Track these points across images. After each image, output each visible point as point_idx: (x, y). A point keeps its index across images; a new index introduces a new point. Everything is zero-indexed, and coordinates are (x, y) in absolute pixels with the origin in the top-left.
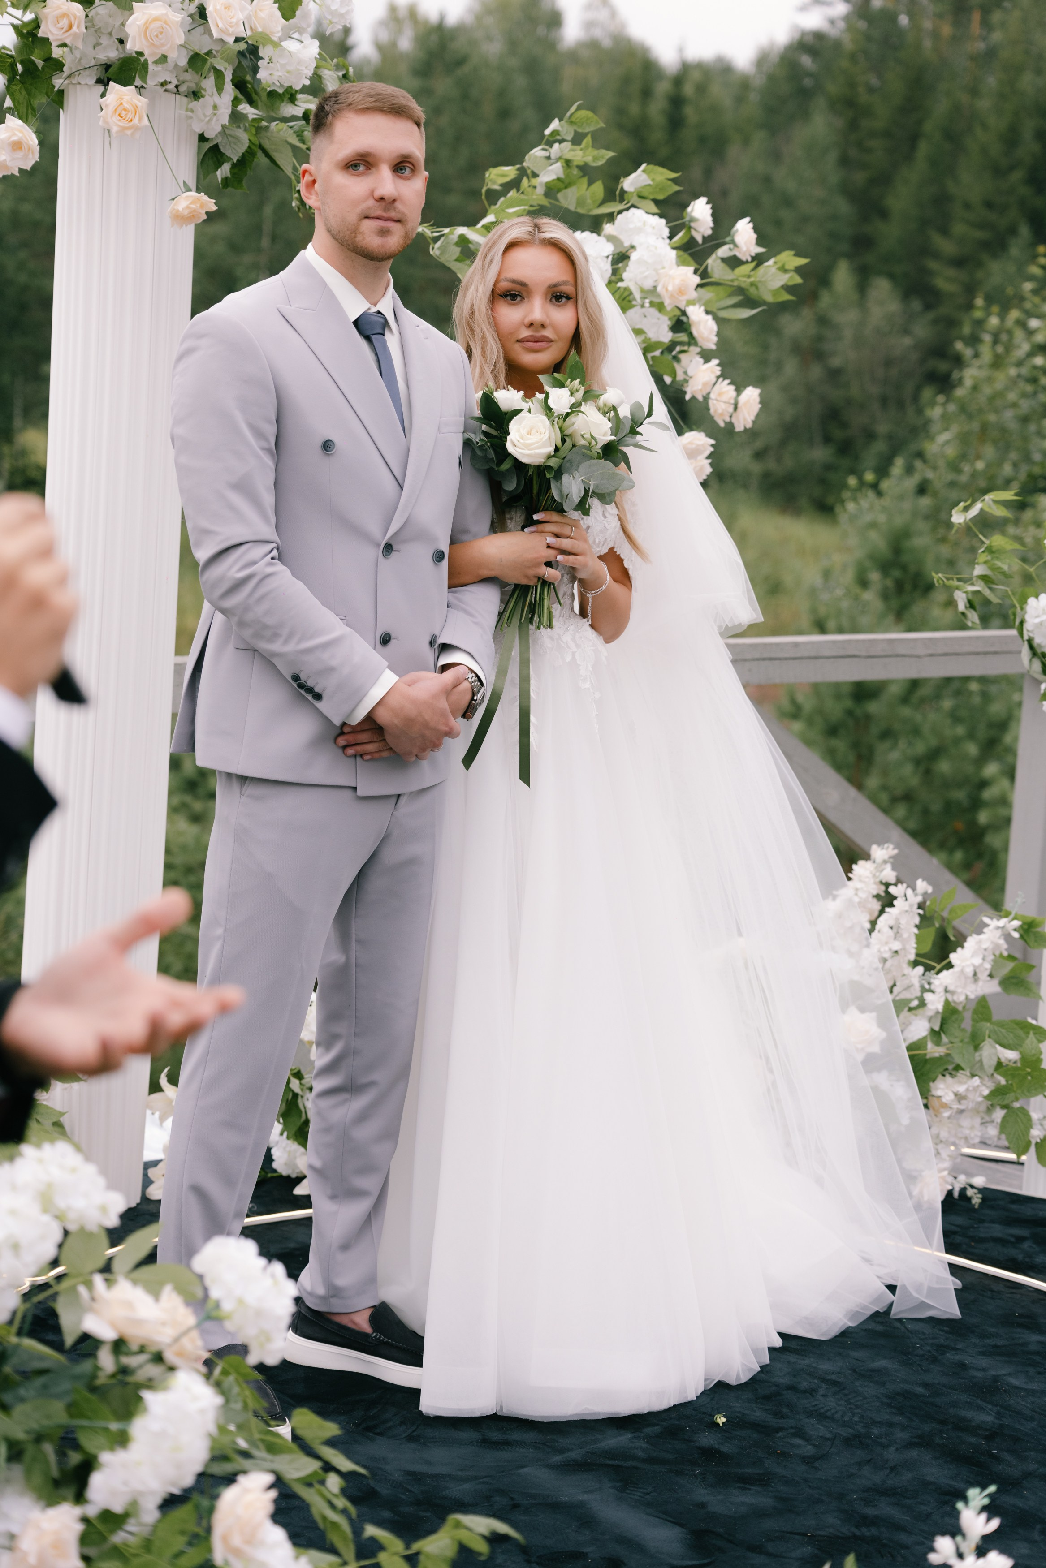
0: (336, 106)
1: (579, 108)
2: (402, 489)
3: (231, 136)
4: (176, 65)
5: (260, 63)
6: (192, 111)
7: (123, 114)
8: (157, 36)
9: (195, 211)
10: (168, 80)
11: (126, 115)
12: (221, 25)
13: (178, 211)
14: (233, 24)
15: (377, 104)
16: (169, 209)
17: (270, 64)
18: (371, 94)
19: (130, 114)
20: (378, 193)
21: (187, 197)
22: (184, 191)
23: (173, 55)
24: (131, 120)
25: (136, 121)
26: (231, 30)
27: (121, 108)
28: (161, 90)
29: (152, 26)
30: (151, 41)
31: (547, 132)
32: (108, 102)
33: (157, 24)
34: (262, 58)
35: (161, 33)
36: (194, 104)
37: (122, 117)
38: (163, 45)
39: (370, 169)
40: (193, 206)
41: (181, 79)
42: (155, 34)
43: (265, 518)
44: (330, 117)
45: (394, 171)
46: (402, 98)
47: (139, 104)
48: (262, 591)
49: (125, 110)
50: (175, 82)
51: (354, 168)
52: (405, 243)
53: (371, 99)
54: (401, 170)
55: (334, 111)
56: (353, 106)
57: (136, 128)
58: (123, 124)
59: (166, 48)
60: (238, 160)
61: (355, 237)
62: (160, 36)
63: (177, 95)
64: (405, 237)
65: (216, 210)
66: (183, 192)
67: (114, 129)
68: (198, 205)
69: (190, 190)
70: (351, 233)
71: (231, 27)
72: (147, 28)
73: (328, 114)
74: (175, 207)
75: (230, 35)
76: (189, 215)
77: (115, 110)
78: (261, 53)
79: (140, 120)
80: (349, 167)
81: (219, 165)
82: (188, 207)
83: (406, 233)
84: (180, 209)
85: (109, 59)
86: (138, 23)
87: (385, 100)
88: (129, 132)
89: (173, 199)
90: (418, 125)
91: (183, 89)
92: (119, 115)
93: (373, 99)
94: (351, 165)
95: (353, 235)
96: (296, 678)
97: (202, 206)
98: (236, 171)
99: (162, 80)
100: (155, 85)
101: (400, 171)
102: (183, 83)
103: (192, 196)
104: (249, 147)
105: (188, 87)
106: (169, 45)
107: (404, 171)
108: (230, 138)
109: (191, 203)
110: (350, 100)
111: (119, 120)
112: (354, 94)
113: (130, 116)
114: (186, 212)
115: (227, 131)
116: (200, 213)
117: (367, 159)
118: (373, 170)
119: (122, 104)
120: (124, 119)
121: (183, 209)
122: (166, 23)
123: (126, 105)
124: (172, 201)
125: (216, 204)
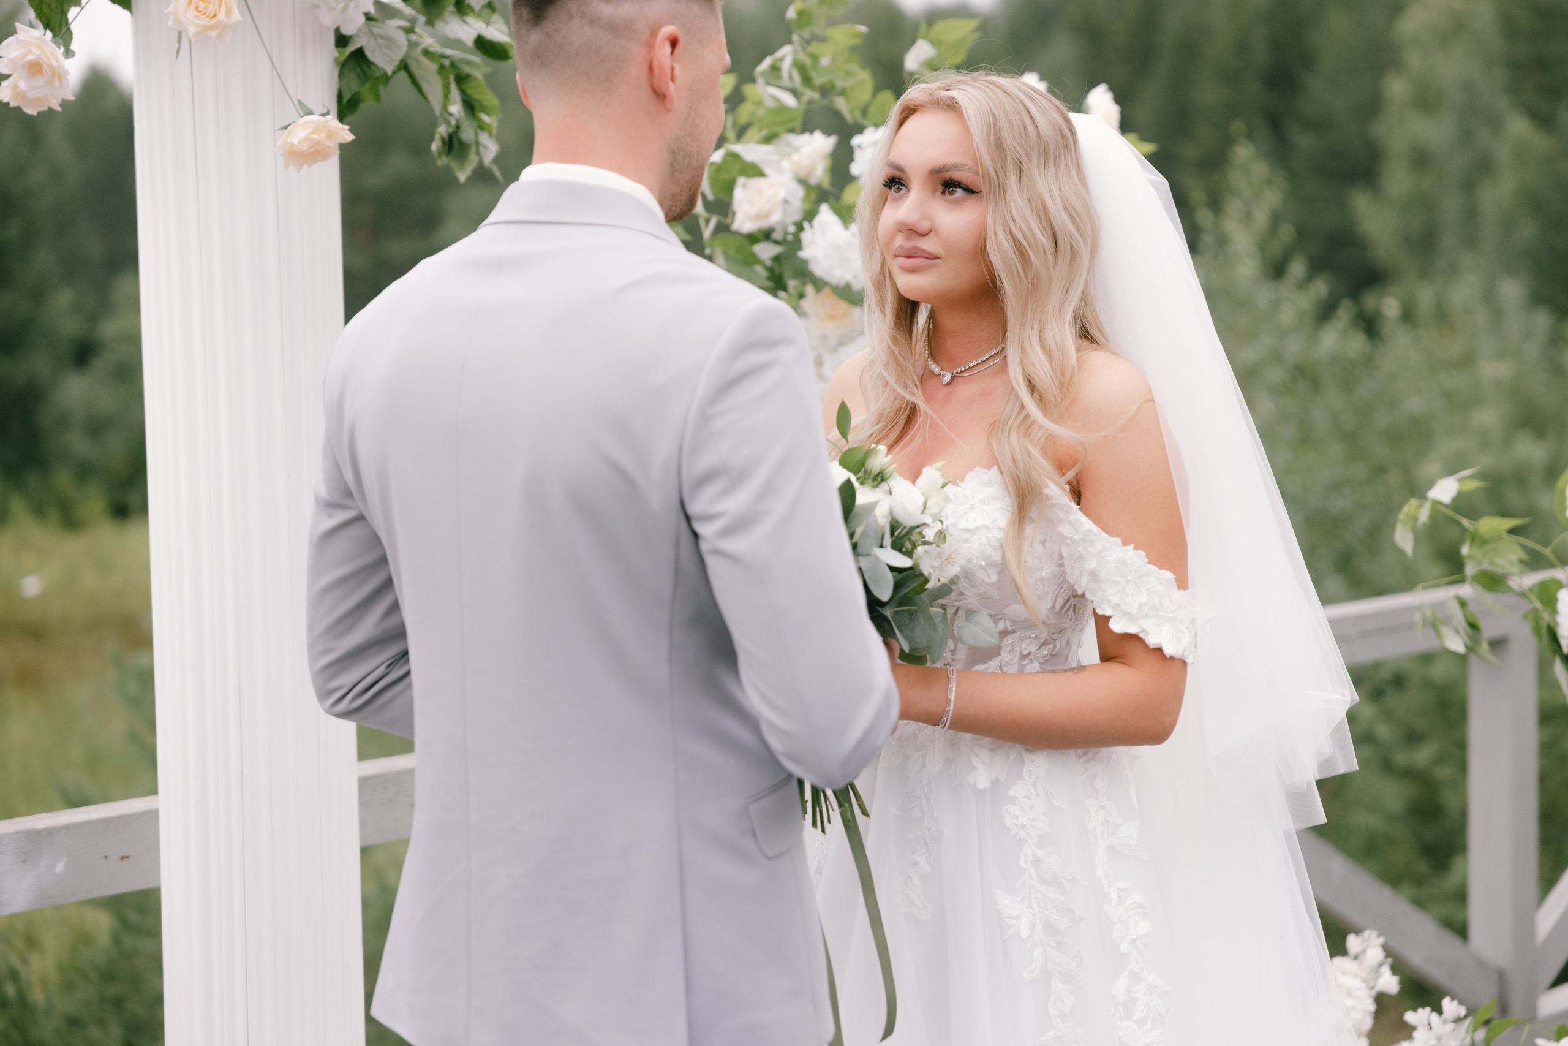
7: (201, 6)
9: (318, 143)
11: (205, 7)
13: (293, 145)
16: (280, 144)
19: (211, 6)
21: (305, 123)
22: (302, 114)
24: (215, 16)
25: (222, 16)
37: (199, 12)
40: (315, 137)
49: (204, 1)
57: (223, 28)
58: (204, 21)
65: (353, 141)
66: (301, 117)
67: (192, 30)
68: (323, 135)
69: (310, 112)
74: (289, 140)
76: (311, 150)
77: (190, 2)
79: (228, 13)
82: (307, 139)
84: (296, 142)
88: (213, 34)
89: (286, 128)
92: (197, 8)
97: (330, 135)
103: (312, 122)
108: (380, 41)
109: (312, 133)
111: (197, 17)
113: (211, 9)
114: (305, 147)
116: (328, 147)
120: (204, 14)
121: (300, 142)
124: (284, 130)
125: (351, 130)
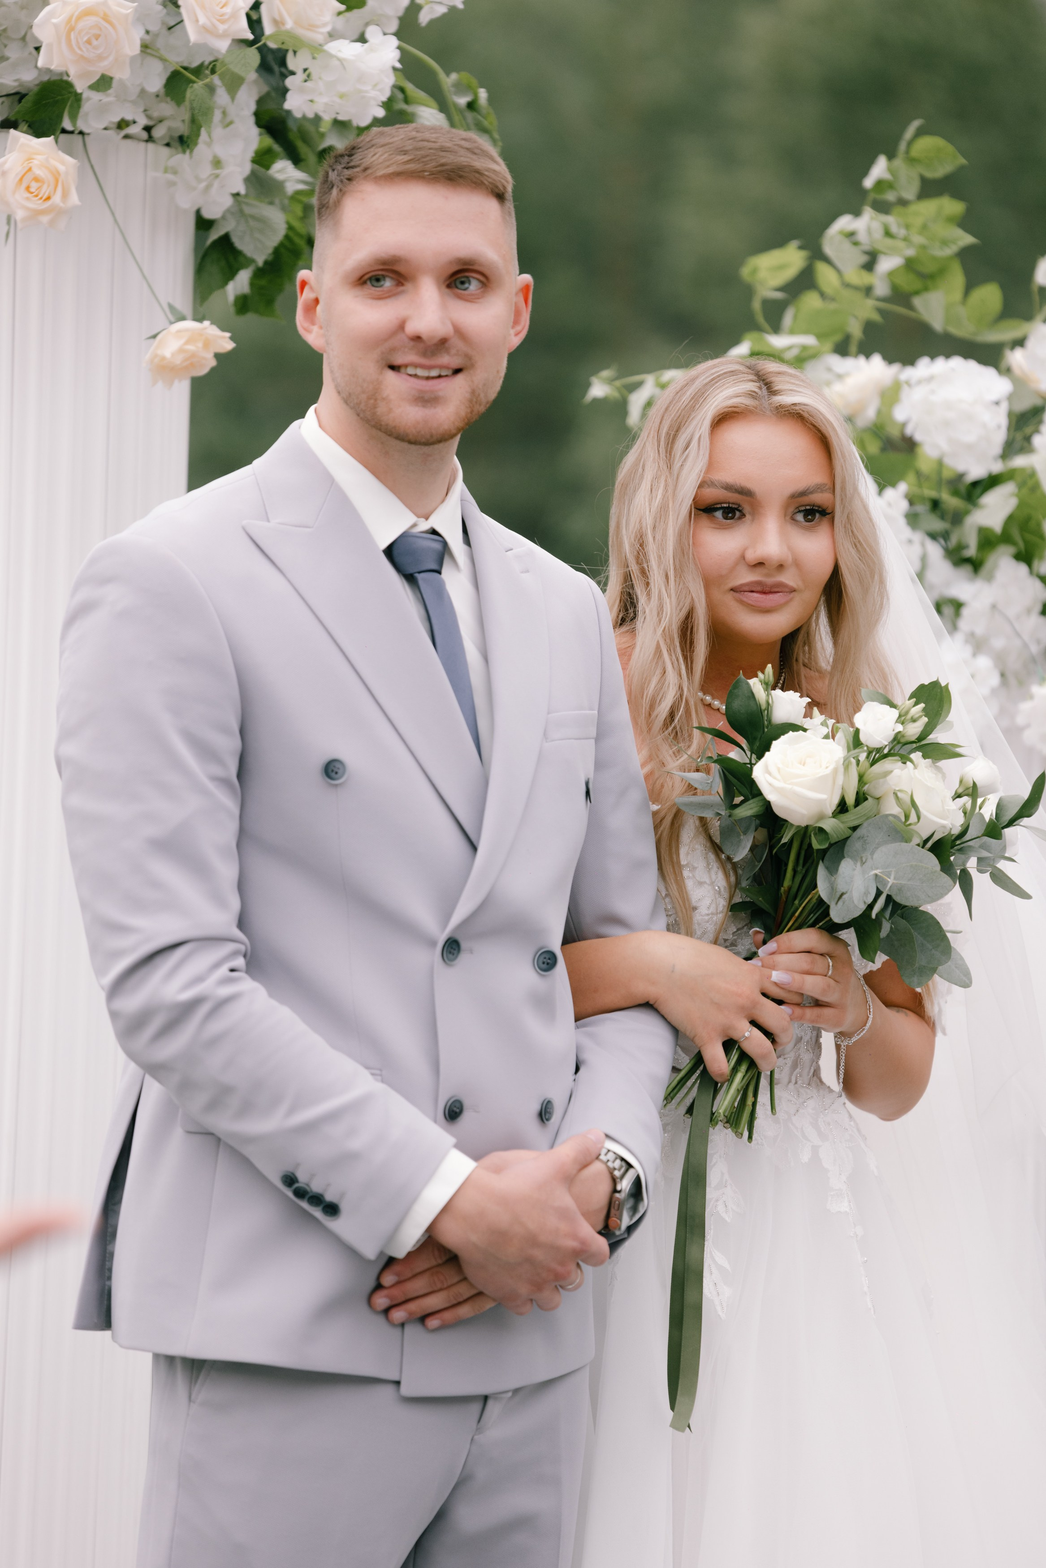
0: (347, 173)
1: (920, 133)
2: (474, 848)
3: (253, 217)
4: (143, 92)
5: (289, 82)
6: (175, 172)
7: (34, 186)
8: (89, 42)
9: (193, 355)
10: (129, 117)
11: (39, 188)
12: (202, 20)
13: (163, 358)
14: (226, 17)
15: (412, 166)
16: (148, 356)
17: (308, 84)
18: (405, 149)
19: (45, 187)
20: (413, 327)
21: (179, 331)
22: (172, 319)
23: (121, 74)
24: (48, 198)
25: (57, 199)
26: (222, 28)
27: (29, 176)
28: (115, 136)
29: (81, 25)
30: (79, 52)
31: (868, 182)
32: (7, 166)
33: (91, 20)
34: (293, 73)
35: (97, 37)
36: (181, 159)
37: (32, 193)
38: (100, 58)
39: (402, 285)
40: (190, 347)
41: (156, 114)
42: (85, 39)
43: (218, 899)
44: (335, 191)
45: (449, 286)
46: (462, 152)
47: (62, 168)
48: (216, 1026)
49: (36, 179)
50: (143, 121)
51: (375, 284)
52: (472, 412)
53: (403, 157)
54: (463, 283)
55: (342, 181)
56: (369, 171)
57: (59, 212)
58: (35, 204)
59: (105, 63)
60: (266, 263)
61: (375, 406)
62: (95, 43)
63: (150, 146)
64: (471, 401)
65: (234, 349)
66: (171, 323)
67: (19, 215)
68: (200, 345)
69: (183, 318)
70: (369, 398)
71: (223, 22)
72: (72, 29)
73: (332, 187)
74: (159, 352)
75: (223, 36)
76: (182, 364)
77: (21, 179)
78: (292, 63)
79: (65, 195)
80: (365, 283)
81: (230, 274)
82: (181, 350)
83: (473, 392)
85: (21, 85)
86: (54, 21)
87: (428, 158)
88: (45, 219)
89: (154, 337)
90: (500, 197)
91: (159, 132)
92: (28, 188)
93: (406, 158)
94: (370, 279)
95: (372, 401)
96: (290, 1180)
97: (207, 344)
98: (263, 282)
99: (117, 119)
100: (105, 129)
101: (460, 286)
102: (161, 121)
103: (186, 330)
104: (287, 237)
105: (169, 129)
106: (111, 58)
107: (466, 285)
108: (252, 223)
109: (187, 343)
110: (367, 162)
111: (28, 199)
112: (377, 150)
113: (45, 191)
114: (178, 360)
115: (247, 210)
116: (204, 357)
117: (396, 268)
118: (408, 286)
119: (30, 169)
120: (36, 196)
121: (173, 355)
122: (106, 18)
123: (38, 172)
124: (152, 340)
125: (231, 338)
